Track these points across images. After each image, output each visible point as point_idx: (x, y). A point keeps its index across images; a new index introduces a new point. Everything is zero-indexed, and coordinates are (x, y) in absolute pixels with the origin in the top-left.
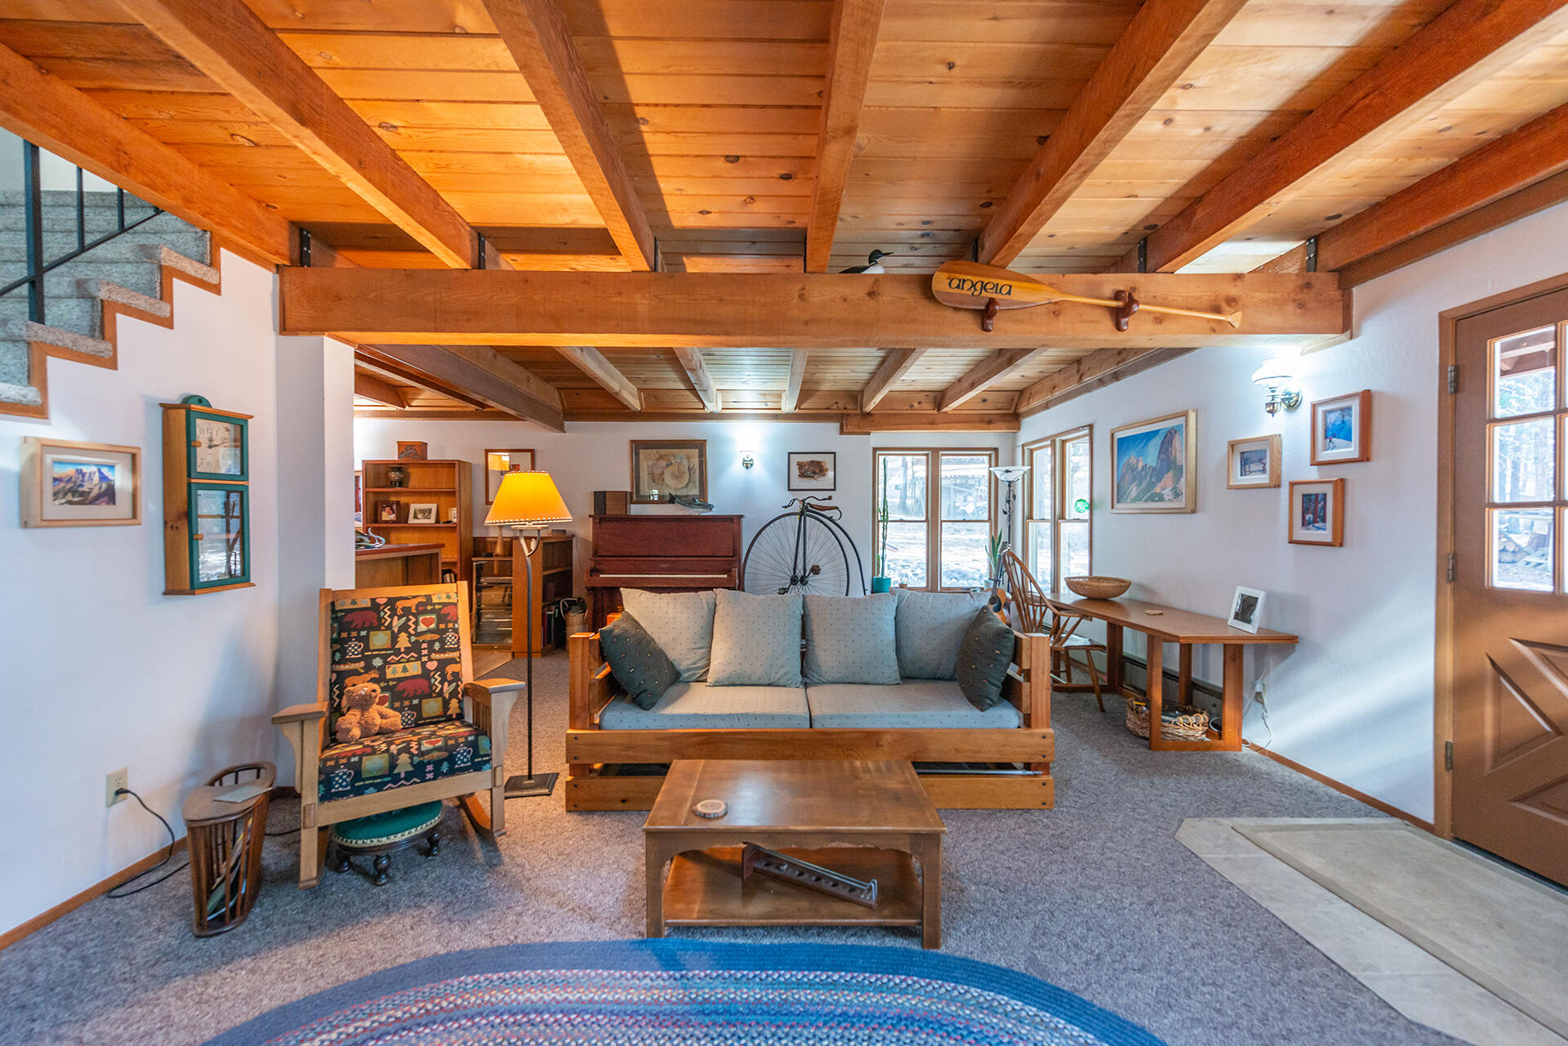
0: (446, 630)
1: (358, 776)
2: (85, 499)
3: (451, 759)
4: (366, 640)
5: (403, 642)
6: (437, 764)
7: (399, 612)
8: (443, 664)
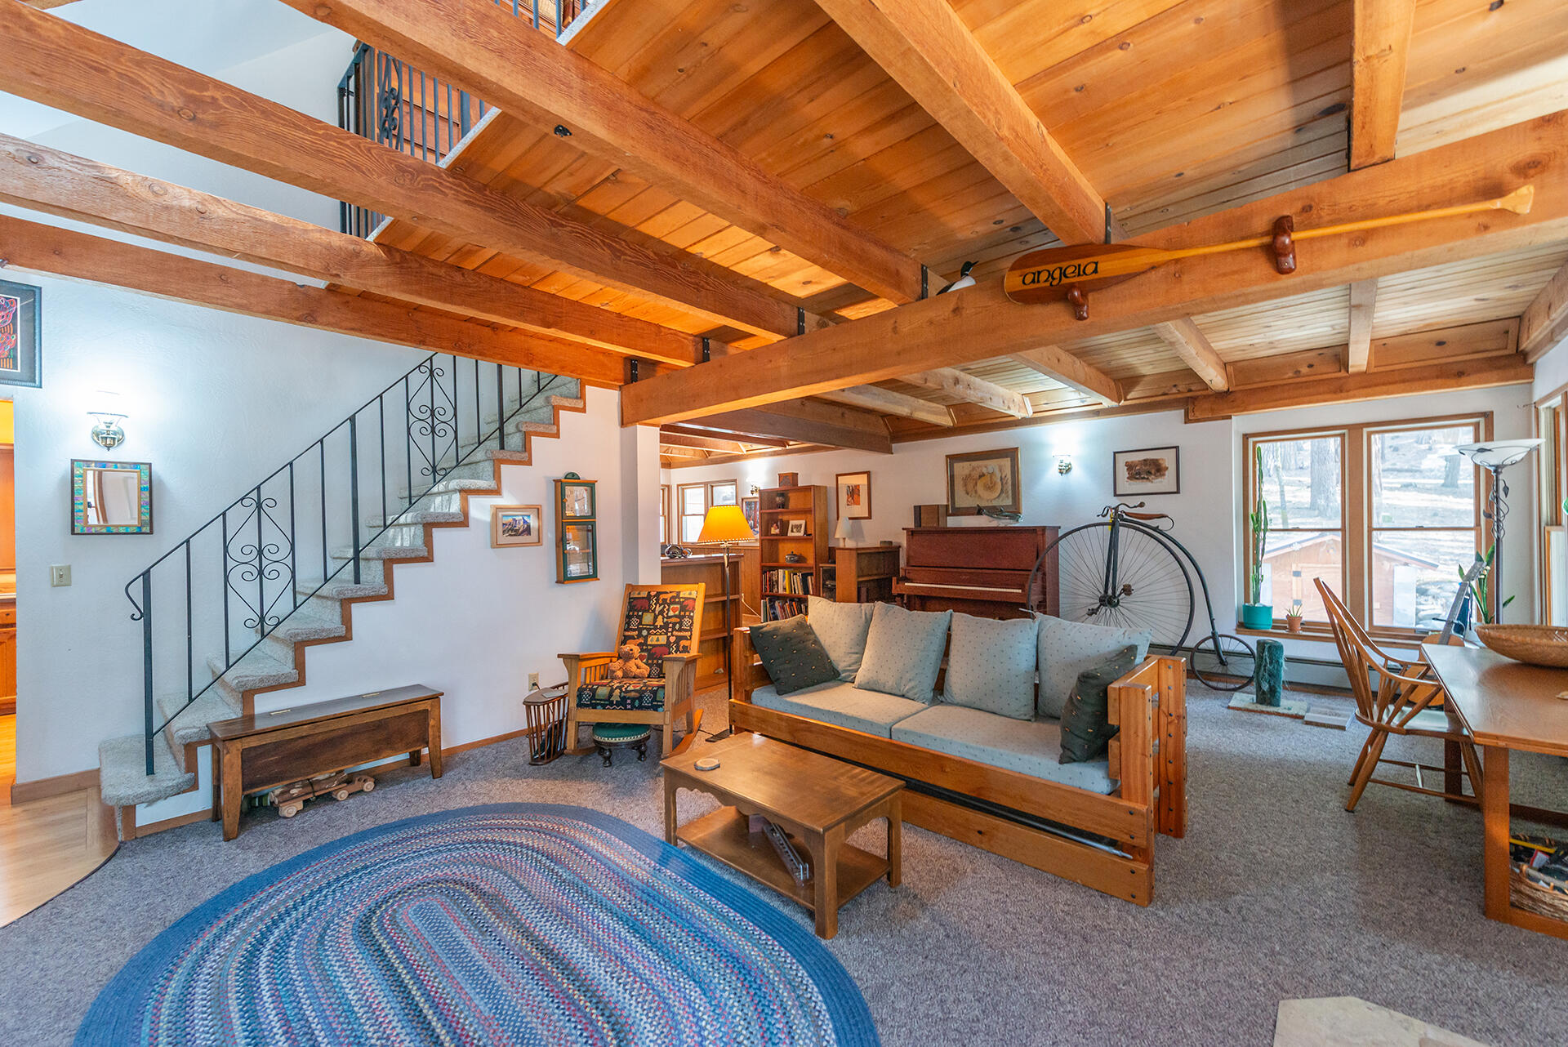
0: (684, 616)
1: (593, 698)
2: (517, 533)
3: (640, 699)
4: (640, 617)
5: (660, 622)
6: (633, 700)
7: (660, 602)
8: (679, 639)
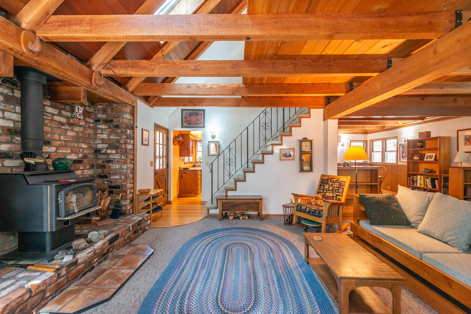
0: (340, 188)
1: (301, 209)
2: (287, 156)
3: (315, 213)
4: (324, 186)
5: (331, 188)
6: (313, 212)
7: (332, 181)
8: (337, 195)
